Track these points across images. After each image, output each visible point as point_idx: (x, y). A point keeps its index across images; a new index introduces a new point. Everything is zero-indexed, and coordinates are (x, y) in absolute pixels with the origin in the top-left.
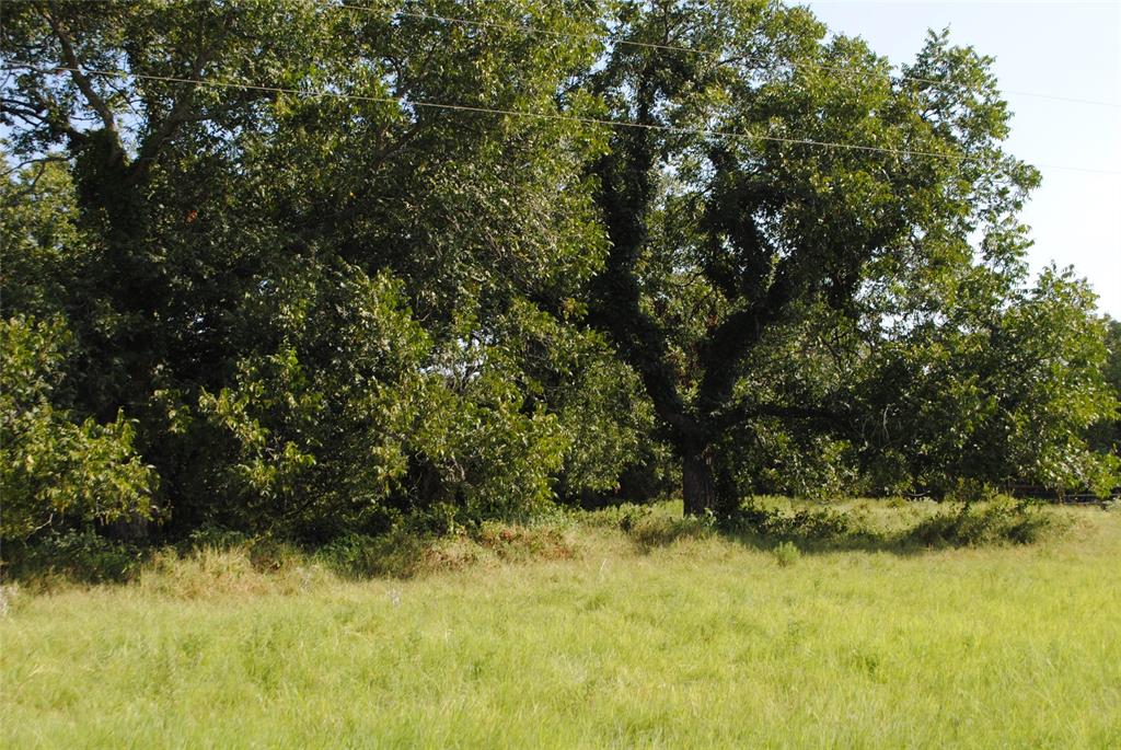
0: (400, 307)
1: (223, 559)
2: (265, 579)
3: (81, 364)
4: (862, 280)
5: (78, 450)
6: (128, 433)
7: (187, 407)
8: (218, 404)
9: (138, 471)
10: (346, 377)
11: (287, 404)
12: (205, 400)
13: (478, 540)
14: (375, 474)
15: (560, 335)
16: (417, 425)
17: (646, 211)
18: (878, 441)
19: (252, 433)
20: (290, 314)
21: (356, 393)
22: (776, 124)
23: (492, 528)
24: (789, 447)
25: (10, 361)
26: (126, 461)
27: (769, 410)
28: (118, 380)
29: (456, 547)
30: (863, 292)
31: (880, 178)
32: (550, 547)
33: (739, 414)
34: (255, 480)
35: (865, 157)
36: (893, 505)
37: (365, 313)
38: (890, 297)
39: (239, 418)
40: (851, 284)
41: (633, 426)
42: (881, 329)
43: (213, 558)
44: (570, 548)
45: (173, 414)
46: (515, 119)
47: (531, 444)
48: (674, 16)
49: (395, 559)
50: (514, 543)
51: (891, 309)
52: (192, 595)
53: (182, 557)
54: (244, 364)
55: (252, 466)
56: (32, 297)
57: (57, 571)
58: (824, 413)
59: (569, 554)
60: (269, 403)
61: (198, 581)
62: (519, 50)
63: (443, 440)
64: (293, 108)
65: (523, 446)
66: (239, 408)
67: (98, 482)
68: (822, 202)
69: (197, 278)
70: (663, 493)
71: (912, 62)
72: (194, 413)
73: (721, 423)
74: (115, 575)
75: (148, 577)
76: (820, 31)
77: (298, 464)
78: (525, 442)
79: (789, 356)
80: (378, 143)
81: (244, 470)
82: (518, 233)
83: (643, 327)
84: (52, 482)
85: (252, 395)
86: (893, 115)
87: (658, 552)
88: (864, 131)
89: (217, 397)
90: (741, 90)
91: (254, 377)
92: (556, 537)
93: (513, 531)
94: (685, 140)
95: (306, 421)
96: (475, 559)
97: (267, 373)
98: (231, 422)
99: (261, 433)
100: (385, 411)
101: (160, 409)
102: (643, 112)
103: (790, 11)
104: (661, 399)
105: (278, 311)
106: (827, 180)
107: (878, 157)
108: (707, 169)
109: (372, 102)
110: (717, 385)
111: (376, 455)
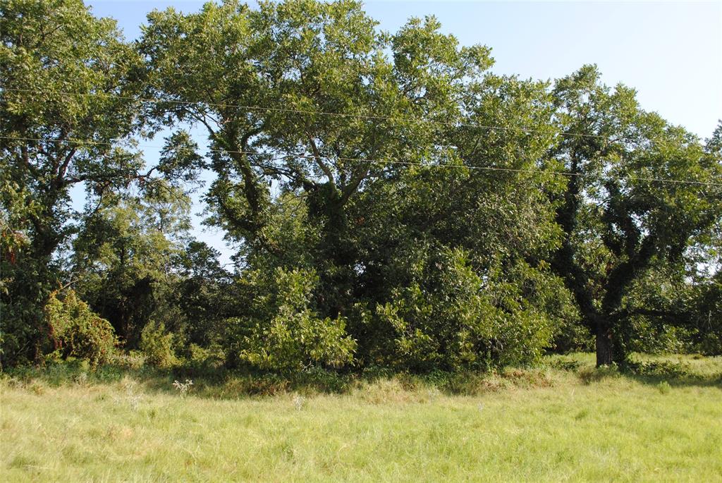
0: (467, 264)
1: (388, 383)
2: (409, 394)
3: (319, 289)
4: (687, 246)
5: (323, 333)
6: (343, 325)
7: (370, 311)
8: (386, 311)
9: (351, 342)
10: (441, 298)
11: (415, 311)
12: (379, 308)
13: (504, 376)
14: (458, 345)
15: (541, 277)
16: (478, 322)
17: (576, 214)
18: (704, 330)
19: (400, 324)
20: (416, 268)
21: (447, 305)
22: (645, 170)
23: (510, 370)
24: (648, 330)
25: (293, 290)
26: (344, 337)
27: (640, 311)
28: (336, 297)
29: (494, 380)
30: (687, 253)
31: (700, 196)
32: (539, 381)
33: (625, 313)
34: (403, 347)
35: (692, 186)
36: (696, 358)
37: (450, 269)
38: (703, 255)
39: (394, 318)
40: (681, 249)
41: (562, 317)
42: (697, 270)
43: (384, 383)
44: (549, 381)
45: (363, 314)
46: (523, 174)
47: (533, 334)
48: (589, 119)
49: (466, 386)
50: (522, 378)
51: (702, 260)
52: (377, 402)
53: (369, 383)
54: (395, 291)
55: (401, 340)
56: (299, 259)
57: (312, 386)
58: (671, 314)
59: (548, 384)
60: (407, 310)
61: (378, 394)
62: (523, 141)
63: (491, 330)
64: (417, 171)
65: (529, 335)
66: (394, 312)
67: (332, 348)
68: (670, 210)
69: (370, 250)
70: (572, 349)
71: (711, 137)
72: (373, 314)
73: (615, 318)
74: (338, 390)
75: (355, 392)
76: (663, 123)
77: (422, 340)
78: (530, 332)
79: (645, 284)
80: (452, 185)
81: (397, 342)
82: (518, 227)
83: (576, 271)
84: (312, 347)
85: (399, 306)
86: (706, 163)
87: (593, 384)
88: (692, 173)
89: (384, 307)
90: (623, 153)
91: (400, 298)
92: (541, 375)
93: (519, 372)
94: (593, 179)
95: (424, 318)
96: (504, 385)
97: (406, 296)
98: (391, 320)
99: (404, 324)
100: (463, 315)
101: (357, 312)
102: (574, 166)
103: (648, 115)
104: (584, 306)
105: (410, 267)
106: (673, 199)
107: (698, 186)
108: (604, 192)
109: (455, 168)
110: (612, 298)
111: (459, 336)
